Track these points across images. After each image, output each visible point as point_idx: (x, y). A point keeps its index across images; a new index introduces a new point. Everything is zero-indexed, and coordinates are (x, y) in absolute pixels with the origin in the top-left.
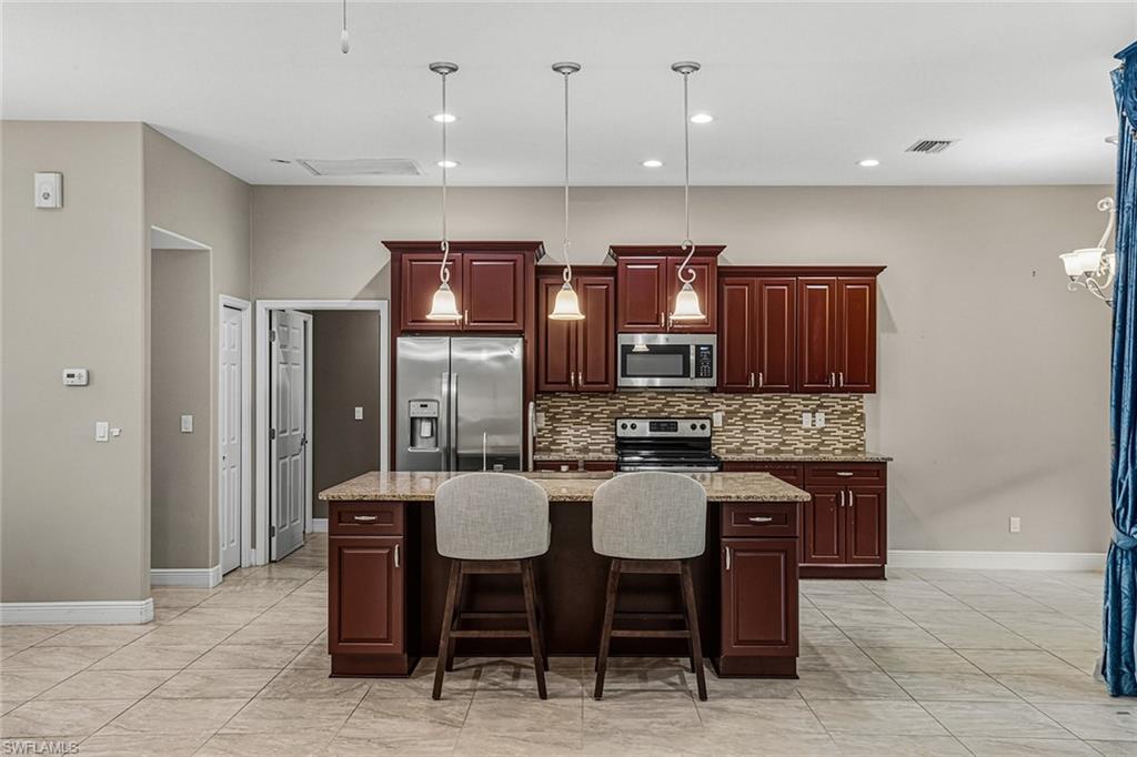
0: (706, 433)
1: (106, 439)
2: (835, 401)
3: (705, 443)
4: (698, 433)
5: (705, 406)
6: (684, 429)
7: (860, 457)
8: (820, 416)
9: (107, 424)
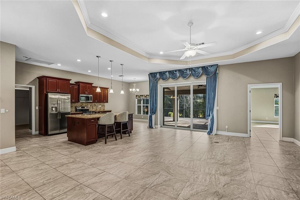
0: (88, 108)
1: (4, 113)
2: (102, 104)
3: (88, 110)
4: (87, 108)
5: (88, 105)
6: (86, 108)
7: (104, 111)
8: (100, 106)
9: (4, 109)
